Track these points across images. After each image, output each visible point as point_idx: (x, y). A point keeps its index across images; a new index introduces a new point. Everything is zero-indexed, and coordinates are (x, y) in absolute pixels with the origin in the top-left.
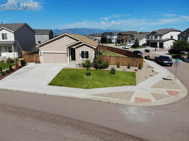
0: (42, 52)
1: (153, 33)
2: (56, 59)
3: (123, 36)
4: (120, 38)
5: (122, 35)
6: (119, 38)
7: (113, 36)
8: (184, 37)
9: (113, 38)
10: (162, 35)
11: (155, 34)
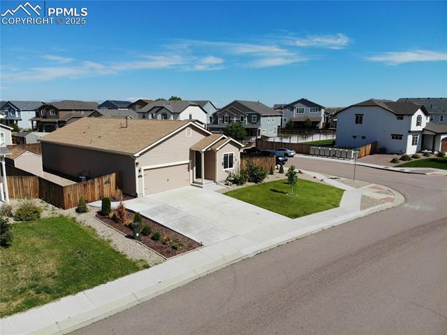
0: (143, 168)
1: (156, 109)
2: (168, 180)
3: (60, 112)
4: (52, 117)
5: (57, 111)
6: (45, 117)
7: (19, 111)
8: (227, 117)
9: (17, 116)
10: (179, 113)
11: (163, 111)
